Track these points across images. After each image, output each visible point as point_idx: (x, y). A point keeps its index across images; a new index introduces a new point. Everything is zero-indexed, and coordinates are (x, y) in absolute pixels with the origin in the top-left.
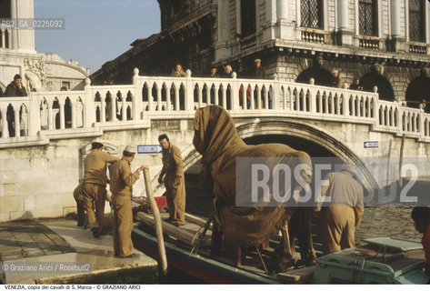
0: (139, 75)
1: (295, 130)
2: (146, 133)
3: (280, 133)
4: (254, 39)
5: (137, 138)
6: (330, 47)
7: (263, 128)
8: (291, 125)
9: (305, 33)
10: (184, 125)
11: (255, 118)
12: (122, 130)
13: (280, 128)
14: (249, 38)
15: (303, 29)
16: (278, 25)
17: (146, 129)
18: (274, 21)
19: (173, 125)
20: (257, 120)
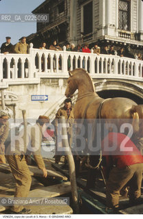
0: (33, 47)
1: (126, 87)
2: (37, 87)
3: (118, 89)
4: (91, 36)
5: (31, 90)
6: (134, 41)
7: (108, 86)
8: (124, 84)
9: (120, 33)
10: (61, 82)
11: (104, 79)
12: (21, 85)
13: (118, 86)
14: (88, 35)
15: (120, 31)
16: (106, 27)
17: (37, 84)
18: (104, 25)
19: (54, 82)
20: (105, 81)
